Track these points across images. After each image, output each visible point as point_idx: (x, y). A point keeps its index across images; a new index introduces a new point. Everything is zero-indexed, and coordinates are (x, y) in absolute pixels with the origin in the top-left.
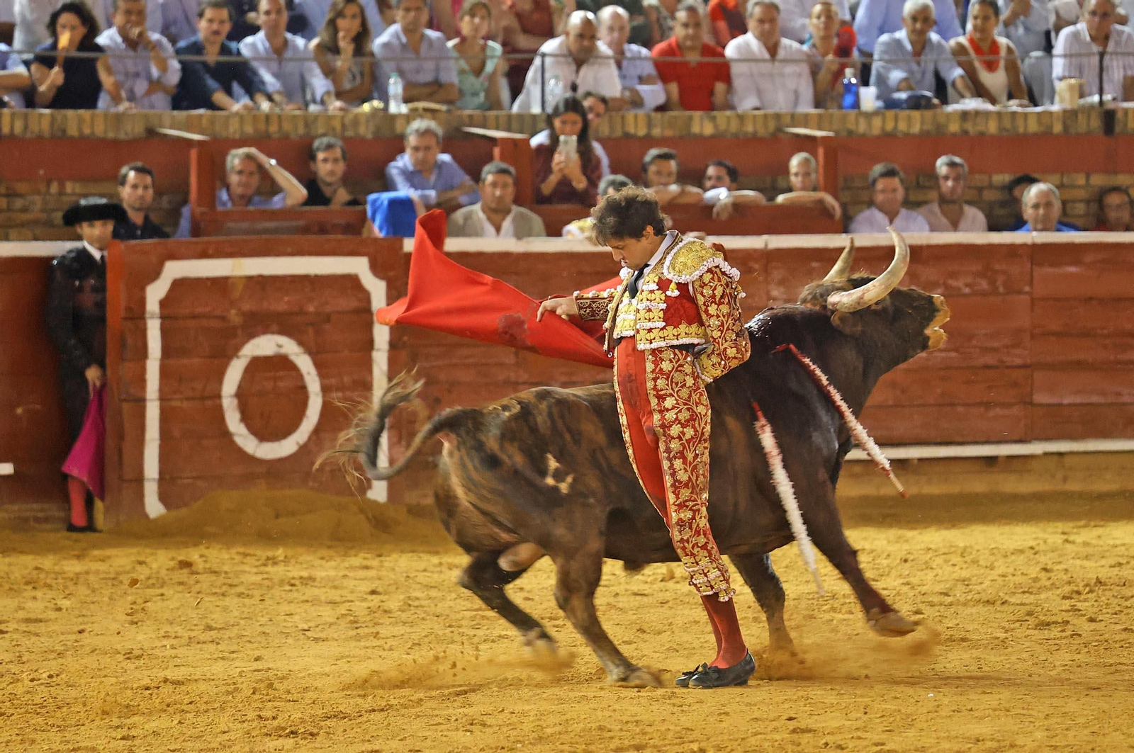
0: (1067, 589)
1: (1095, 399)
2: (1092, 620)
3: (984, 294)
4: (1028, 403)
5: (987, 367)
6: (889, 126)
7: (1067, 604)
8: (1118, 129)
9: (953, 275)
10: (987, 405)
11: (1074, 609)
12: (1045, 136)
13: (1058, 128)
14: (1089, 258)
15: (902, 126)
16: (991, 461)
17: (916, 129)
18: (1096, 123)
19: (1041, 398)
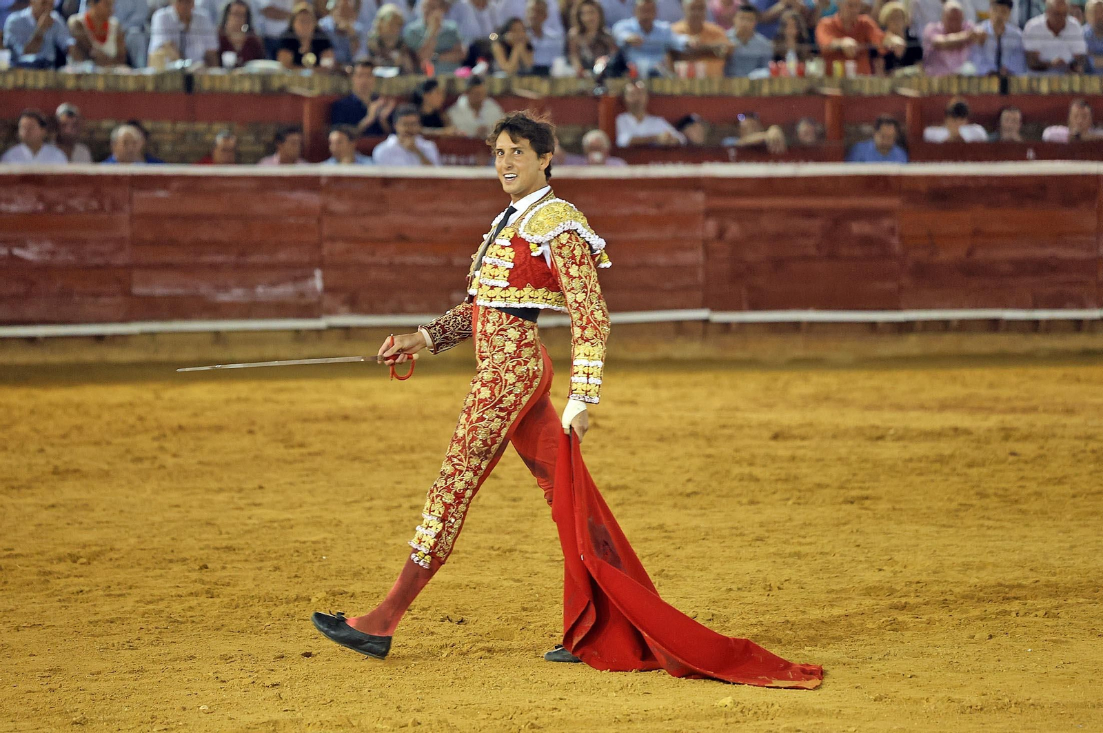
0: (156, 433)
1: (179, 291)
2: (175, 456)
3: (95, 211)
4: (127, 293)
5: (98, 267)
6: (20, 82)
7: (156, 444)
8: (196, 87)
9: (71, 196)
10: (97, 295)
11: (162, 449)
12: (140, 93)
13: (150, 87)
14: (175, 185)
15: (30, 82)
16: (99, 338)
17: (41, 83)
18: (179, 83)
19: (139, 290)
